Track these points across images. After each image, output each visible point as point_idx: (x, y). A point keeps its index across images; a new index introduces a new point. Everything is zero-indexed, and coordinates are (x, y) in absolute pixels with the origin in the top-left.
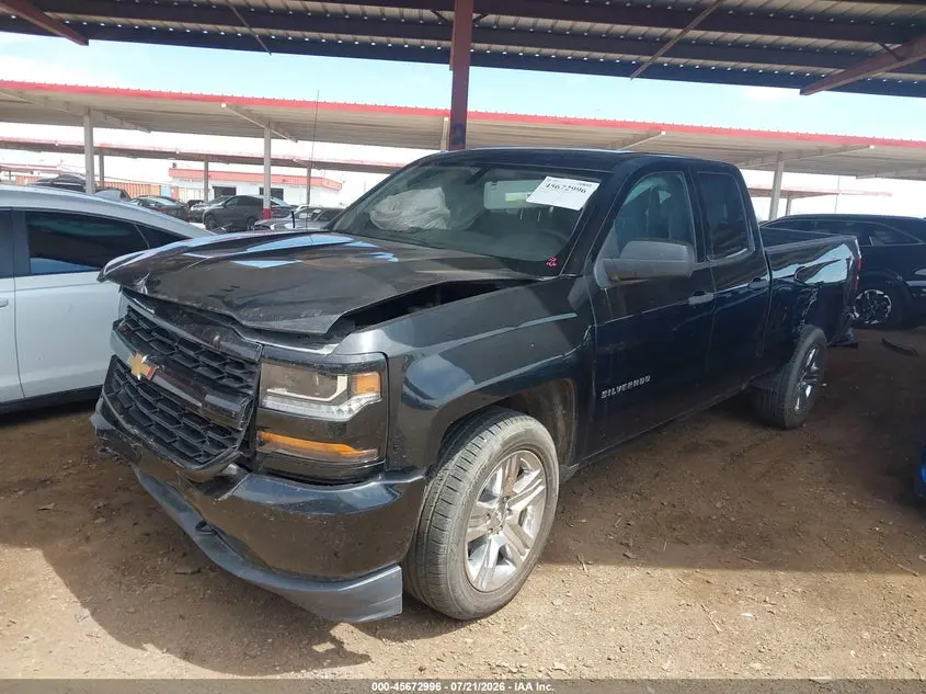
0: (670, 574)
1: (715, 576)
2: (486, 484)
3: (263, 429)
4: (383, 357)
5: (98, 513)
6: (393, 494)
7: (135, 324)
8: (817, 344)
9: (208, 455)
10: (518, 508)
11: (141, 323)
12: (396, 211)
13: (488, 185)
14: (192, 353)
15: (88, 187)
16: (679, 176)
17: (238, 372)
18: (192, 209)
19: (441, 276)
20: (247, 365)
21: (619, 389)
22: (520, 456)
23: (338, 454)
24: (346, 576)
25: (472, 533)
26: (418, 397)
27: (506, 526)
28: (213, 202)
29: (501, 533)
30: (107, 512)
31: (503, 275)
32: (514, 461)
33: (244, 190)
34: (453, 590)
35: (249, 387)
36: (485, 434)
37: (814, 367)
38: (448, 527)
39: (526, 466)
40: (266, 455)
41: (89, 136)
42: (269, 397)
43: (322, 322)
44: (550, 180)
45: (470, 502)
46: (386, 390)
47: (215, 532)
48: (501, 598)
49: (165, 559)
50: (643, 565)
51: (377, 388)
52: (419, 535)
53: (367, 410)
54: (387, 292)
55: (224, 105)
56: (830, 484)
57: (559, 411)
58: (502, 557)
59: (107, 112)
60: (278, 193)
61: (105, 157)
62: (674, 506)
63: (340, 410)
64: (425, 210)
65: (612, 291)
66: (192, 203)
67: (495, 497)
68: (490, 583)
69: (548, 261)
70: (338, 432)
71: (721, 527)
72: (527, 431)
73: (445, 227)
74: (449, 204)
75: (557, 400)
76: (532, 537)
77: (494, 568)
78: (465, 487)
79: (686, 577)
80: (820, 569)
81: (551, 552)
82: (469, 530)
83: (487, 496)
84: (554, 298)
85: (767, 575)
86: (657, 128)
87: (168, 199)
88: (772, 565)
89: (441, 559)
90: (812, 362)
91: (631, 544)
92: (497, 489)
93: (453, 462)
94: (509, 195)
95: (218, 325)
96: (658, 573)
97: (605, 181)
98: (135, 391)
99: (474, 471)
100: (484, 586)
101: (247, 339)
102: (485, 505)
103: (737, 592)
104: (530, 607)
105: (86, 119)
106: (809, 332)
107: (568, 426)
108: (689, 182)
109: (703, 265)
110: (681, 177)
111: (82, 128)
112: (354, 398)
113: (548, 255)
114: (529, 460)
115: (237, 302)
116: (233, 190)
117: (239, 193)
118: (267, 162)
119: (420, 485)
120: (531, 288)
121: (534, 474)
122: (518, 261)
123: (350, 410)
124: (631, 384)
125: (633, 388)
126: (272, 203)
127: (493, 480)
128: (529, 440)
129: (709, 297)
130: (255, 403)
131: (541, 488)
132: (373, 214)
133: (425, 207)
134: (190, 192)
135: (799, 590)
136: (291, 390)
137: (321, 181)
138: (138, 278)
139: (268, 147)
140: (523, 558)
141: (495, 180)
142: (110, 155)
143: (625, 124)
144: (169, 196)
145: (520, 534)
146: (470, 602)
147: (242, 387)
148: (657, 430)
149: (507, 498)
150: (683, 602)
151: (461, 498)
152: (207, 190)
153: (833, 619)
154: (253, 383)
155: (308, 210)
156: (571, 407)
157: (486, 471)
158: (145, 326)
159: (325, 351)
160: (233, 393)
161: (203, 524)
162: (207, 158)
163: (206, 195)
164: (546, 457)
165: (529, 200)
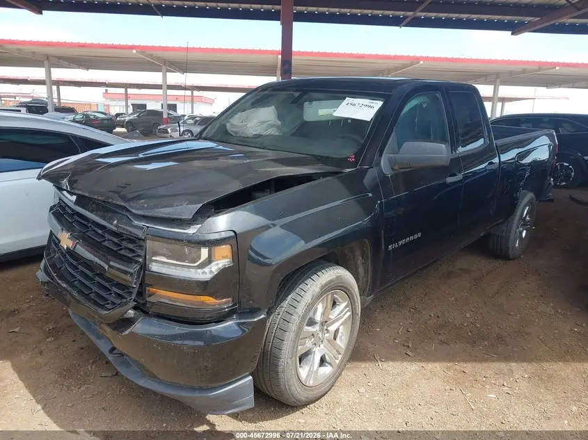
0: (437, 367)
1: (468, 367)
2: (311, 314)
3: (151, 285)
4: (233, 234)
5: (49, 334)
6: (243, 330)
7: (64, 209)
8: (530, 203)
9: (114, 303)
10: (332, 328)
11: (67, 208)
12: (244, 123)
13: (306, 104)
14: (100, 232)
15: (49, 108)
16: (437, 95)
17: (131, 246)
18: (118, 119)
19: (274, 172)
20: (137, 241)
21: (400, 243)
22: (333, 294)
23: (203, 303)
24: (213, 385)
25: (301, 350)
26: (260, 258)
27: (325, 341)
28: (132, 114)
29: (322, 346)
30: (55, 333)
31: (319, 169)
32: (330, 297)
33: (151, 106)
34: (289, 389)
35: (139, 256)
36: (309, 281)
37: (528, 218)
38: (284, 347)
39: (338, 300)
40: (153, 303)
41: (49, 74)
42: (154, 264)
43: (189, 210)
44: (348, 100)
45: (300, 328)
46: (236, 256)
47: (122, 355)
48: (323, 389)
49: (94, 367)
50: (420, 361)
51: (230, 255)
52: (264, 353)
53: (223, 272)
54: (235, 186)
55: (134, 51)
56: (542, 298)
57: (360, 261)
58: (323, 361)
59: (59, 58)
60: (173, 107)
61: (61, 87)
62: (438, 317)
63: (204, 273)
64: (264, 122)
65: (395, 176)
66: (118, 115)
67: (316, 323)
68: (315, 379)
69: (349, 158)
70: (203, 287)
71: (471, 332)
72: (338, 277)
73: (277, 134)
74: (280, 117)
75: (358, 253)
76: (343, 347)
77: (317, 370)
78: (296, 319)
79: (448, 368)
80: (539, 359)
81: (357, 354)
82: (299, 347)
83: (312, 323)
84: (353, 183)
85: (503, 366)
86: (418, 59)
87: (102, 113)
88: (507, 358)
89: (280, 369)
90: (526, 215)
91: (410, 346)
92: (318, 317)
93: (287, 302)
94: (320, 111)
95: (117, 212)
96: (430, 366)
97: (386, 99)
98: (64, 256)
99: (301, 309)
100: (311, 383)
101: (136, 223)
102: (310, 329)
103: (484, 379)
104: (343, 395)
105: (46, 63)
106: (525, 195)
107: (366, 272)
108: (444, 99)
109: (455, 155)
110: (439, 95)
111: (44, 69)
112: (214, 263)
113: (348, 152)
114: (339, 295)
115: (130, 196)
116: (144, 106)
117: (148, 109)
118: (164, 87)
119: (263, 321)
120: (338, 178)
121: (344, 305)
122: (327, 158)
123: (211, 272)
124: (408, 239)
125: (410, 242)
126: (169, 114)
127: (315, 312)
128: (339, 283)
129: (460, 177)
130: (144, 267)
131: (349, 313)
132: (228, 125)
133: (263, 120)
134: (116, 108)
135: (526, 376)
136: (168, 257)
137: (201, 99)
138: (63, 178)
139: (165, 78)
140: (337, 362)
141: (311, 100)
142: (63, 85)
143: (396, 57)
144: (103, 111)
145: (334, 346)
146: (302, 395)
147: (134, 257)
148: (425, 267)
149: (325, 323)
150: (447, 387)
151: (293, 327)
152: (127, 106)
153: (551, 397)
154: (142, 253)
155: (192, 118)
156: (367, 257)
157: (311, 307)
158: (70, 211)
159: (191, 231)
160: (129, 261)
161: (114, 349)
162: (127, 86)
163: (127, 110)
164: (351, 293)
165: (335, 114)
